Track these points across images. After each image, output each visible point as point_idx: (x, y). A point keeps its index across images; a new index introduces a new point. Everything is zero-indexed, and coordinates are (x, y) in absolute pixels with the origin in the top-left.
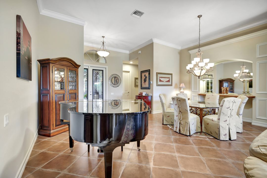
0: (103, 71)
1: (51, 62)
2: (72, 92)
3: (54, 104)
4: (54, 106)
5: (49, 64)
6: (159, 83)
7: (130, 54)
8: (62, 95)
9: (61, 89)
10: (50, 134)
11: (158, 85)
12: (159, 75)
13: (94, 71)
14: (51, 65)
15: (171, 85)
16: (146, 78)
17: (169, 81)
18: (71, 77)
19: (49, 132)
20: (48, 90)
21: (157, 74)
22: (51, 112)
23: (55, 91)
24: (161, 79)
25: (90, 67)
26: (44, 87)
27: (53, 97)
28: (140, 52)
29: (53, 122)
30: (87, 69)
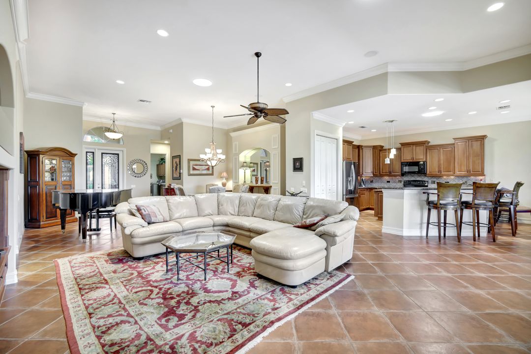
0: (118, 154)
1: (40, 153)
2: (66, 183)
3: (44, 195)
4: (44, 198)
5: (38, 155)
6: (192, 172)
7: (162, 131)
8: (54, 187)
9: (52, 179)
10: (40, 225)
11: (190, 175)
12: (192, 163)
13: (103, 155)
14: (41, 156)
15: (212, 174)
16: (177, 165)
17: (208, 169)
18: (65, 167)
19: (38, 224)
20: (37, 181)
21: (189, 160)
22: (41, 204)
23: (45, 182)
24: (194, 166)
25: (96, 150)
26: (33, 179)
27: (43, 189)
28: (171, 131)
29: (43, 213)
30: (93, 153)
